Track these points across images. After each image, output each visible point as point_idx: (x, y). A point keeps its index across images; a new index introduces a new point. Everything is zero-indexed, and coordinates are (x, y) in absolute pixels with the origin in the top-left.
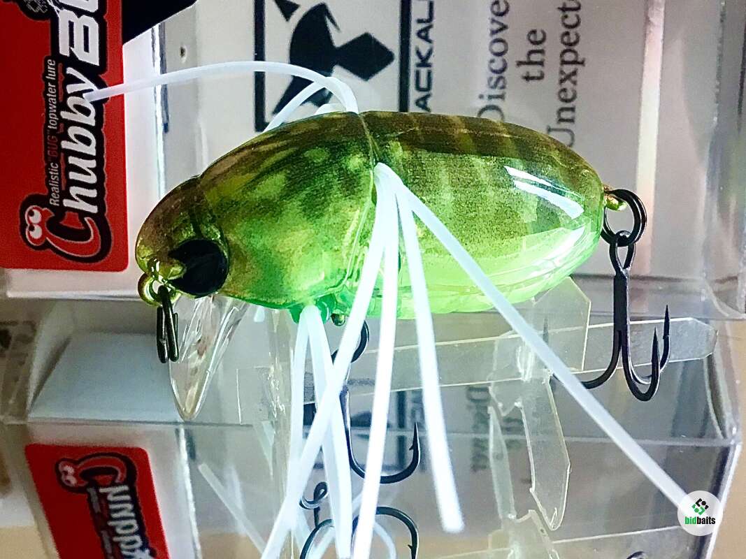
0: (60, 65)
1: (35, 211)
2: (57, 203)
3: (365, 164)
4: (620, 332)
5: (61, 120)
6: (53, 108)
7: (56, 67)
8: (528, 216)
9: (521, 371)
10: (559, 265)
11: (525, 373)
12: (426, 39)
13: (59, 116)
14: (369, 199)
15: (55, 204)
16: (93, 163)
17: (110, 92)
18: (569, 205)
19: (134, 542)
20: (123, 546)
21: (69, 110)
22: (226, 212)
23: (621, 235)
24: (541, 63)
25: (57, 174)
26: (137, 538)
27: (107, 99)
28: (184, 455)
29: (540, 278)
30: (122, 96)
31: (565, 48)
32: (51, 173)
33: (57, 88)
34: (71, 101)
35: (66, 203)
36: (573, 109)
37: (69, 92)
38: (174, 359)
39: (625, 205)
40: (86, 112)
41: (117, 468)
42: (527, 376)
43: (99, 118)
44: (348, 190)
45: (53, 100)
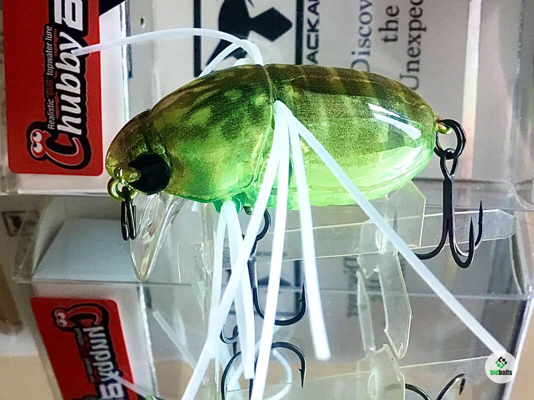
0: (55, 30)
1: (37, 133)
2: (53, 127)
3: (267, 101)
4: (448, 220)
5: (56, 69)
6: (50, 60)
7: (52, 32)
8: (383, 138)
9: (379, 247)
10: (404, 172)
11: (381, 249)
12: (315, 12)
13: (54, 66)
14: (269, 126)
15: (52, 128)
16: (78, 100)
17: (91, 49)
18: (411, 130)
19: (108, 366)
20: (100, 369)
21: (61, 62)
22: (169, 134)
23: (448, 151)
24: (396, 30)
25: (53, 107)
26: (110, 363)
27: (89, 54)
28: (143, 305)
29: (390, 182)
30: (99, 53)
31: (412, 19)
32: (49, 106)
33: (53, 46)
34: (63, 56)
35: (60, 127)
36: (417, 62)
37: (61, 50)
38: (133, 238)
39: (451, 130)
40: (73, 63)
41: (96, 314)
42: (382, 251)
43: (82, 68)
44: (254, 119)
45: (50, 54)
